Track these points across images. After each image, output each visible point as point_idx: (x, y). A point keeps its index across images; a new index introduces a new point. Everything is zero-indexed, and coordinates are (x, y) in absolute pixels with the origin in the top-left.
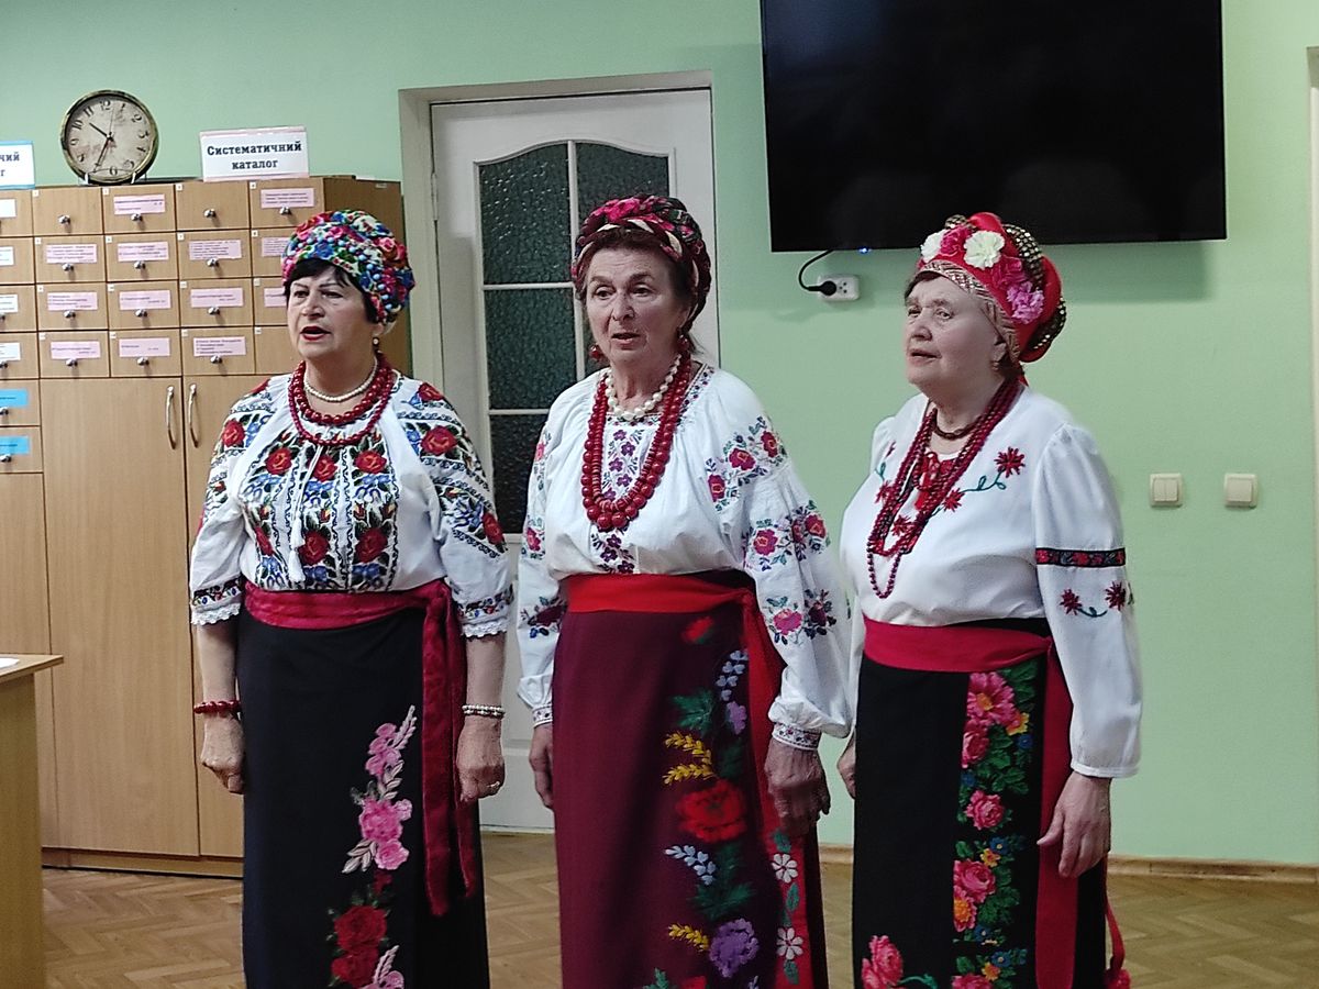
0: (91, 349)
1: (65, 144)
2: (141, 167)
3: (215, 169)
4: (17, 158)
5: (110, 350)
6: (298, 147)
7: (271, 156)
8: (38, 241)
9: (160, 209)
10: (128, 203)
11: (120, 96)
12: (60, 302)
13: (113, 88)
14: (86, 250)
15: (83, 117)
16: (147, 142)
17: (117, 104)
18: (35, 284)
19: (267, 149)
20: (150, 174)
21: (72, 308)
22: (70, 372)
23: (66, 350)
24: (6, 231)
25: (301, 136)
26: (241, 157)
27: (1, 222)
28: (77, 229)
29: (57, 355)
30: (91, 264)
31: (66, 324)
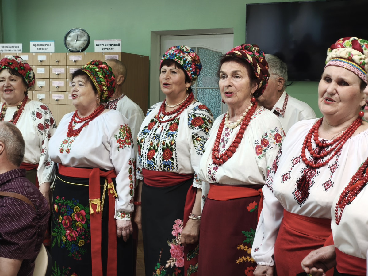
0: (62, 97)
3: (97, 49)
4: (50, 45)
5: (66, 97)
6: (119, 45)
7: (112, 47)
8: (51, 67)
9: (80, 59)
10: (73, 57)
12: (55, 83)
14: (62, 70)
18: (49, 78)
19: (111, 45)
21: (58, 85)
22: (56, 102)
23: (55, 96)
24: (43, 64)
25: (120, 42)
26: (104, 47)
27: (42, 61)
28: (60, 64)
29: (53, 98)
30: (63, 74)
31: (56, 90)
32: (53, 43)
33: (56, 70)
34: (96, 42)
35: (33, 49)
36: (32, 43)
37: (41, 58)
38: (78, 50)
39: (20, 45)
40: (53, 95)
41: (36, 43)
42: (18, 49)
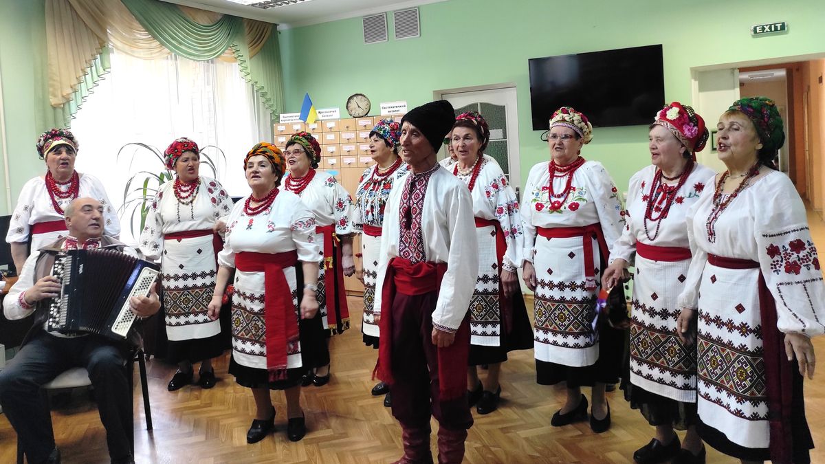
0: (353, 160)
1: (347, 107)
2: (366, 113)
3: (384, 113)
5: (358, 160)
6: (405, 106)
7: (398, 109)
9: (370, 123)
10: (362, 122)
11: (361, 95)
12: (346, 148)
13: (359, 93)
14: (352, 135)
15: (351, 100)
16: (368, 107)
17: (360, 97)
19: (397, 107)
20: (369, 115)
22: (348, 166)
23: (347, 160)
24: (333, 130)
25: (405, 103)
26: (390, 109)
27: (331, 128)
28: (350, 129)
29: (345, 162)
30: (353, 138)
31: (347, 154)
32: (337, 110)
33: (345, 136)
34: (382, 105)
38: (361, 115)
40: (344, 159)
41: (321, 111)
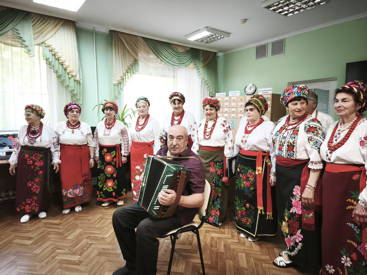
1: (245, 90)
4: (238, 92)
8: (238, 102)
18: (237, 107)
19: (267, 91)
21: (240, 110)
24: (235, 101)
25: (271, 89)
28: (242, 101)
31: (240, 112)
33: (240, 104)
34: (259, 90)
35: (230, 95)
36: (230, 92)
37: (233, 98)
38: (251, 94)
39: (225, 93)
40: (239, 115)
41: (232, 92)
42: (224, 95)
